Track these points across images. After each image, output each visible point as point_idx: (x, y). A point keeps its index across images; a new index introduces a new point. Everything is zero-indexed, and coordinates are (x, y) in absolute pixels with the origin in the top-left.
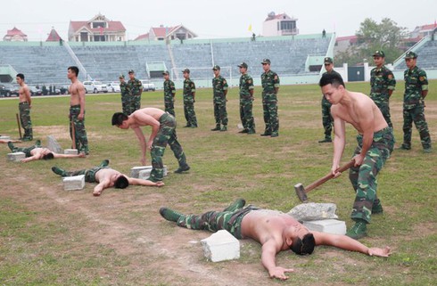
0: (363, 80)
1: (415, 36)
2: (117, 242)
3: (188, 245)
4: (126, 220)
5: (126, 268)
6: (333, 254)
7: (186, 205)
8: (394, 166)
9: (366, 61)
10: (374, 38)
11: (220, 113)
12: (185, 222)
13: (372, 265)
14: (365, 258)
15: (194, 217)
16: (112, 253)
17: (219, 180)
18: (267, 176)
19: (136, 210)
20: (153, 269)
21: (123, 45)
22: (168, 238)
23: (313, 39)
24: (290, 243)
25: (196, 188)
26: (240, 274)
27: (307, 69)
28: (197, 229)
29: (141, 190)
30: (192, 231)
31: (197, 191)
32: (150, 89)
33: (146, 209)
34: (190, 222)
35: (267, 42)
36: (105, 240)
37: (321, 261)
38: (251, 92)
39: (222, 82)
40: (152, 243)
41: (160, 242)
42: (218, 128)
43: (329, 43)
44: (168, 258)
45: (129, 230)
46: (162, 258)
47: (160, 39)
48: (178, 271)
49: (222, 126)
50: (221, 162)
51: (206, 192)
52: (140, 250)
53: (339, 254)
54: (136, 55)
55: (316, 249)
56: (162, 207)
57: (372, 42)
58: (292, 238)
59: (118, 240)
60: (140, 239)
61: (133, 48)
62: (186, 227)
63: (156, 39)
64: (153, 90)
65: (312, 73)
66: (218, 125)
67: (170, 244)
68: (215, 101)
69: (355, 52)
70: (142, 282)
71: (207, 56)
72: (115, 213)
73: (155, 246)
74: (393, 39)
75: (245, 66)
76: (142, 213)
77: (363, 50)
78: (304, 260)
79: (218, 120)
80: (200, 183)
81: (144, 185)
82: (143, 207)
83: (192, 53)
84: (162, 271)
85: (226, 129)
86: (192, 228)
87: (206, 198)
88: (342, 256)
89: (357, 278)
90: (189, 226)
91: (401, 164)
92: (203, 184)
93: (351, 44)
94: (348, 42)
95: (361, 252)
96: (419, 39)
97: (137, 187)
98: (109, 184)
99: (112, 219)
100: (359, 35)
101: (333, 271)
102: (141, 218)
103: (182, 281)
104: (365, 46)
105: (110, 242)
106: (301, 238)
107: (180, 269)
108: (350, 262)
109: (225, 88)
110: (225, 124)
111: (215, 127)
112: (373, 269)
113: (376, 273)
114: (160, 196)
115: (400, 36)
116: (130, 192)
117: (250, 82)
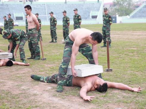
0: (116, 23)
1: (139, 3)
2: (11, 89)
3: (47, 89)
4: (14, 80)
5: (18, 100)
6: (116, 91)
7: (43, 73)
8: (137, 56)
9: (117, 14)
10: (121, 4)
11: (53, 34)
12: (44, 80)
13: (135, 95)
14: (131, 93)
15: (48, 77)
16: (10, 93)
17: (57, 62)
18: (79, 61)
19: (19, 75)
20: (31, 100)
21: (2, 3)
22: (37, 86)
23: (93, 4)
24: (96, 87)
25: (46, 66)
26: (74, 100)
27: (91, 17)
28: (50, 82)
29: (19, 67)
30: (48, 83)
31: (47, 67)
32: (16, 25)
33: (23, 75)
34: (46, 80)
35: (72, 4)
36: (5, 88)
37: (111, 94)
38: (68, 24)
39: (54, 20)
40: (29, 89)
41: (33, 88)
42: (52, 41)
43: (100, 5)
44: (38, 95)
45: (16, 84)
46: (35, 95)
47: (20, 1)
48: (44, 100)
49: (54, 40)
50: (57, 55)
51: (52, 67)
52: (24, 92)
53: (119, 92)
54: (9, 9)
55: (108, 89)
56: (31, 74)
57: (120, 5)
58: (97, 85)
59: (11, 88)
60: (23, 87)
61: (7, 5)
62: (44, 82)
63: (18, 1)
64: (18, 26)
65: (93, 19)
66: (53, 40)
67: (38, 89)
68: (51, 28)
69: (112, 10)
70: (27, 105)
71: (44, 10)
72: (8, 77)
73: (30, 90)
74: (129, 4)
75: (65, 12)
76: (22, 76)
77: (116, 9)
78: (103, 94)
79: (52, 38)
80: (48, 64)
81: (20, 65)
82: (22, 74)
83: (37, 9)
84: (36, 100)
85: (56, 42)
86: (47, 82)
87: (52, 70)
88: (121, 92)
89: (129, 101)
90: (46, 81)
91: (140, 55)
92: (49, 64)
93: (111, 6)
94: (109, 6)
95: (129, 90)
96: (140, 4)
97: (17, 66)
98: (3, 64)
99: (7, 79)
100: (114, 2)
101: (118, 98)
102: (21, 79)
103: (47, 104)
104: (117, 7)
105: (8, 89)
106: (102, 85)
107: (44, 99)
108: (124, 94)
109: (55, 23)
110: (56, 39)
111: (51, 41)
112: (136, 97)
113: (137, 99)
114: (30, 69)
115: (132, 3)
116: (14, 68)
117: (68, 19)
